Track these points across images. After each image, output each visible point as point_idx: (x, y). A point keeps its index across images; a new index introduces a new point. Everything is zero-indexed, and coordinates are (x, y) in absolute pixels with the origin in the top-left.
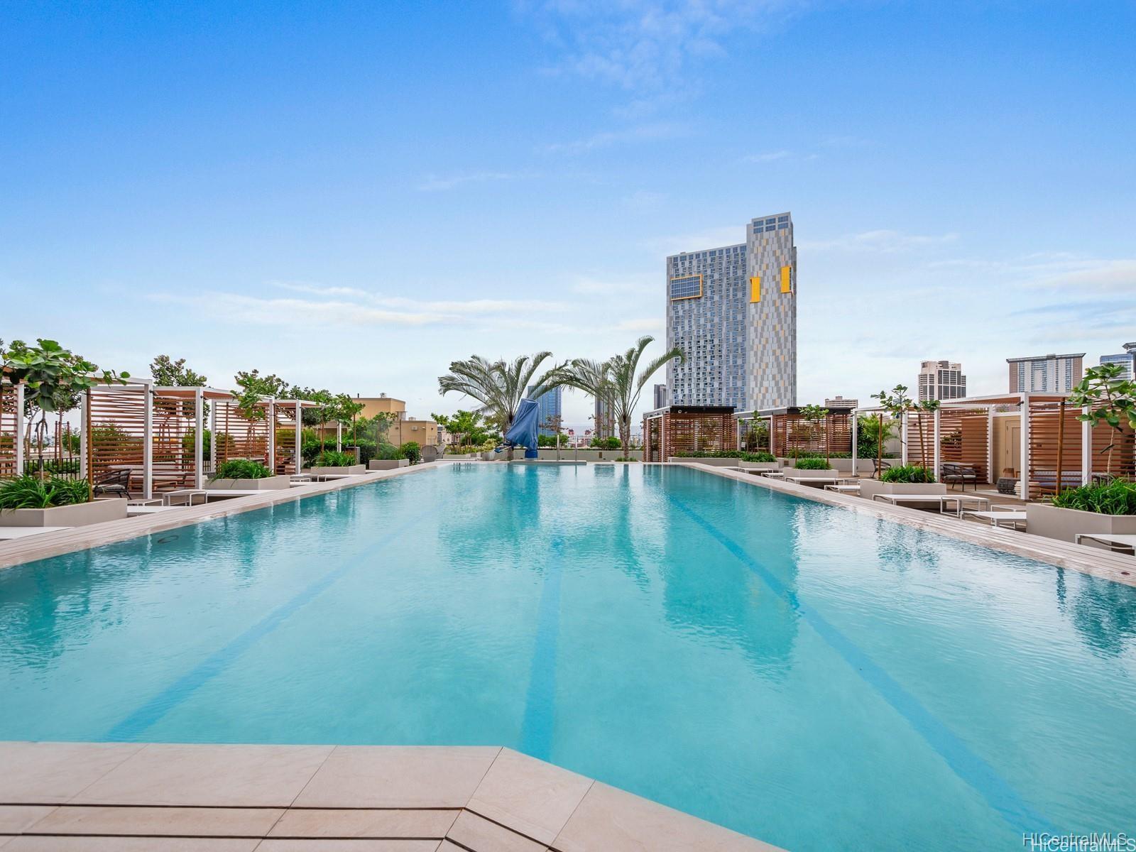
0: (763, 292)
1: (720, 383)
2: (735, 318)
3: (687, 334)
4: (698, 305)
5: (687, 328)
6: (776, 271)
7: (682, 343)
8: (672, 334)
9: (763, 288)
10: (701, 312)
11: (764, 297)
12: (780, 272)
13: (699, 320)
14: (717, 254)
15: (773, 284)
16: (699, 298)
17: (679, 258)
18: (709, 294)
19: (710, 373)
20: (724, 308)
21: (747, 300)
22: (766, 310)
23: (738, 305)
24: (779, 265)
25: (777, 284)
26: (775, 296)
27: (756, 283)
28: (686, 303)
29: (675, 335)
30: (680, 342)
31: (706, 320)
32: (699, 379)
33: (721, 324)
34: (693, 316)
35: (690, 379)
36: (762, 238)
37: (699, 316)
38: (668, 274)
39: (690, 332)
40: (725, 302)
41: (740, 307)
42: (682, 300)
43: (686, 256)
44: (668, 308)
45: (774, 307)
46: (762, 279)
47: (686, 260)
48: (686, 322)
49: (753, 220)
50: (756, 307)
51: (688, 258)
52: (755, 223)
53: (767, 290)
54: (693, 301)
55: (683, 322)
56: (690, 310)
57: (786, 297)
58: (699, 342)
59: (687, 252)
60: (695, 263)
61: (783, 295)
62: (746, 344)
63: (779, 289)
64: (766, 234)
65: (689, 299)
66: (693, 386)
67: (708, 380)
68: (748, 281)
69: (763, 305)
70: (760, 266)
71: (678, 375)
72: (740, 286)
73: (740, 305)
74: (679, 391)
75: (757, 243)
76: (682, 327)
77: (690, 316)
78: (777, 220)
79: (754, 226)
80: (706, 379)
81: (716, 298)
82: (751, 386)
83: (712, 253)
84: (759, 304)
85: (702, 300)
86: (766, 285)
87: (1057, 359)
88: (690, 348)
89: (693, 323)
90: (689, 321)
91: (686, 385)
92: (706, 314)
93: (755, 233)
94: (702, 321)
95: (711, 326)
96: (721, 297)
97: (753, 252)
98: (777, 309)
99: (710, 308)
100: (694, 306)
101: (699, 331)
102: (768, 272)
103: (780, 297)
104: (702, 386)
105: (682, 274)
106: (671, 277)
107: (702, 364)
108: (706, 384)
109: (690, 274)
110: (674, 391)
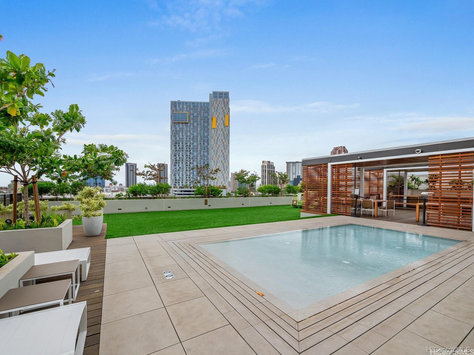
0: (218, 124)
1: (197, 163)
2: (204, 134)
3: (181, 139)
4: (187, 127)
5: (181, 136)
6: (223, 116)
7: (179, 143)
8: (173, 138)
9: (217, 122)
10: (188, 130)
11: (218, 126)
12: (225, 117)
13: (187, 133)
14: (196, 104)
15: (222, 121)
16: (187, 123)
17: (177, 103)
18: (192, 122)
19: (192, 158)
20: (199, 129)
21: (209, 127)
22: (219, 132)
23: (205, 129)
24: (224, 113)
25: (224, 122)
26: (223, 127)
27: (214, 120)
28: (181, 124)
29: (175, 139)
30: (178, 142)
31: (190, 133)
32: (187, 160)
33: (197, 136)
34: (184, 131)
35: (182, 160)
36: (217, 100)
37: (187, 131)
38: (171, 109)
39: (182, 139)
40: (199, 126)
41: (206, 130)
42: (179, 123)
43: (180, 102)
44: (171, 126)
45: (222, 132)
46: (217, 119)
47: (180, 104)
48: (181, 133)
49: (213, 92)
50: (214, 130)
51: (181, 104)
52: (214, 93)
53: (219, 124)
54: (184, 124)
55: (179, 133)
56: (183, 128)
57: (227, 128)
58: (187, 143)
59: (181, 101)
60: (185, 106)
61: (226, 127)
62: (209, 146)
63: (224, 124)
64: (219, 99)
65: (182, 123)
66: (184, 163)
67: (191, 161)
68: (210, 118)
69: (217, 130)
70: (216, 113)
71: (176, 158)
72: (207, 120)
73: (206, 129)
74: (177, 165)
75: (215, 102)
76: (179, 136)
77: (183, 131)
78: (223, 94)
79: (214, 94)
80: (190, 160)
81: (195, 124)
82: (212, 165)
83: (194, 103)
84: (216, 129)
85: (189, 124)
86: (219, 121)
87: (299, 163)
88: (182, 146)
89: (184, 134)
90: (182, 133)
91: (181, 163)
92: (190, 131)
93: (214, 97)
94: (188, 134)
95: (193, 137)
96: (198, 124)
97: (213, 106)
98: (223, 132)
99: (192, 128)
100: (184, 127)
101: (187, 138)
102: (220, 116)
103: (224, 127)
104: (188, 164)
105: (179, 111)
106: (173, 111)
107: (188, 154)
108: (191, 163)
109: (183, 111)
110: (175, 165)
